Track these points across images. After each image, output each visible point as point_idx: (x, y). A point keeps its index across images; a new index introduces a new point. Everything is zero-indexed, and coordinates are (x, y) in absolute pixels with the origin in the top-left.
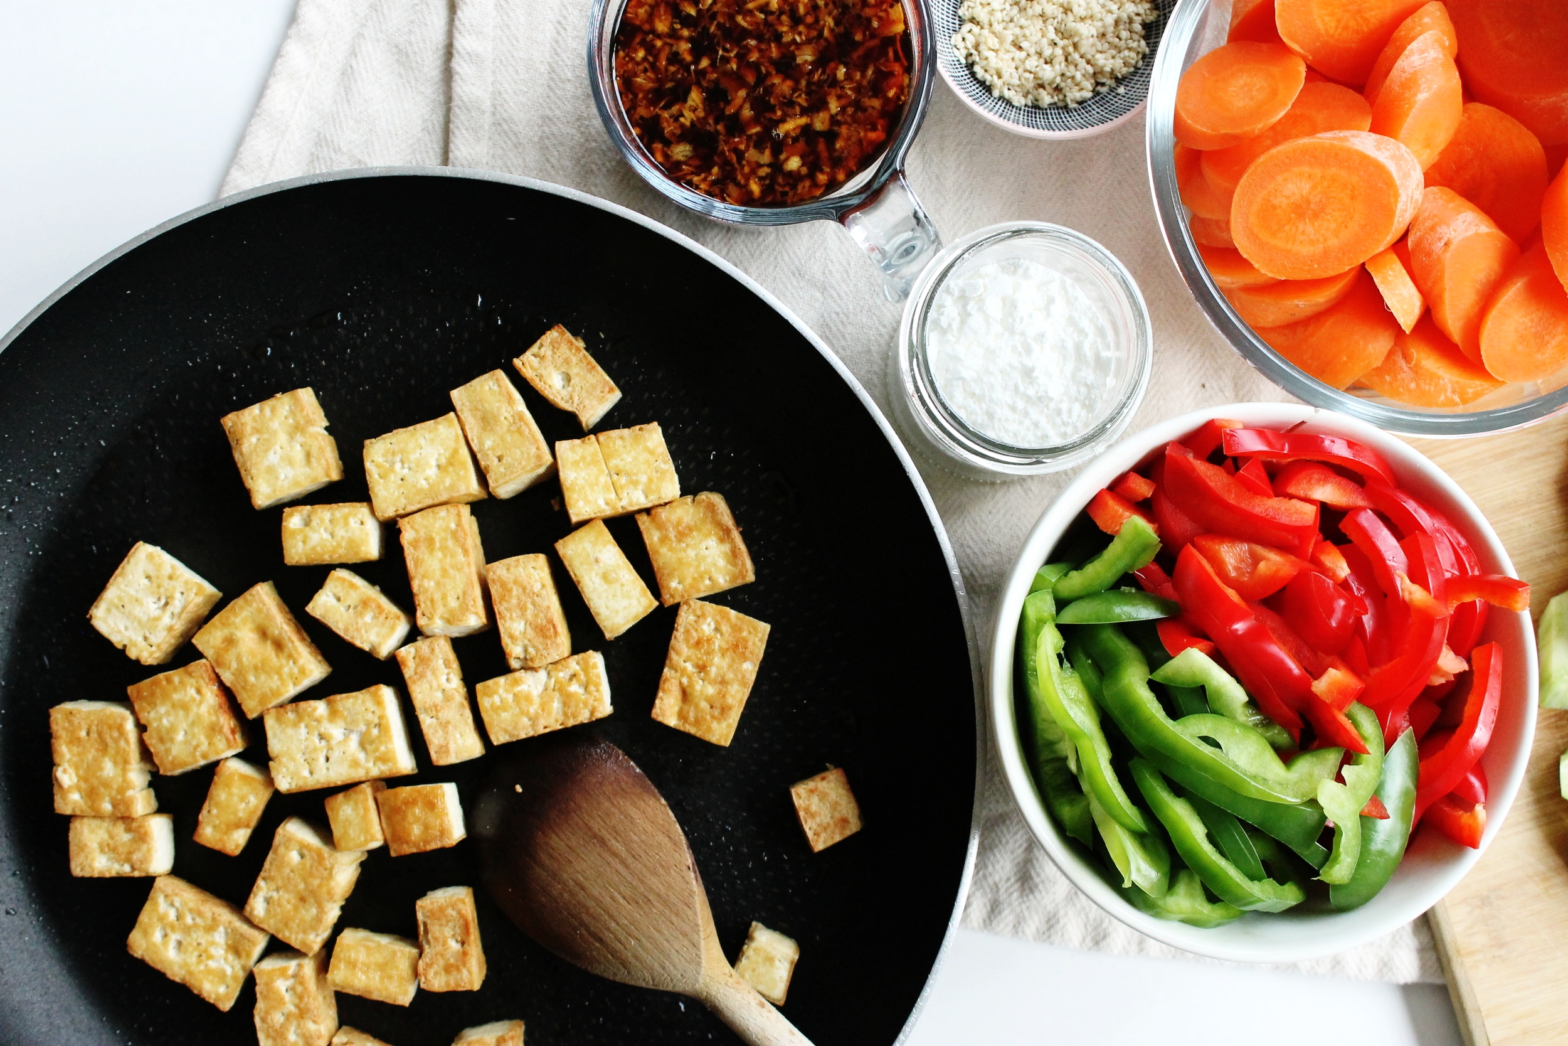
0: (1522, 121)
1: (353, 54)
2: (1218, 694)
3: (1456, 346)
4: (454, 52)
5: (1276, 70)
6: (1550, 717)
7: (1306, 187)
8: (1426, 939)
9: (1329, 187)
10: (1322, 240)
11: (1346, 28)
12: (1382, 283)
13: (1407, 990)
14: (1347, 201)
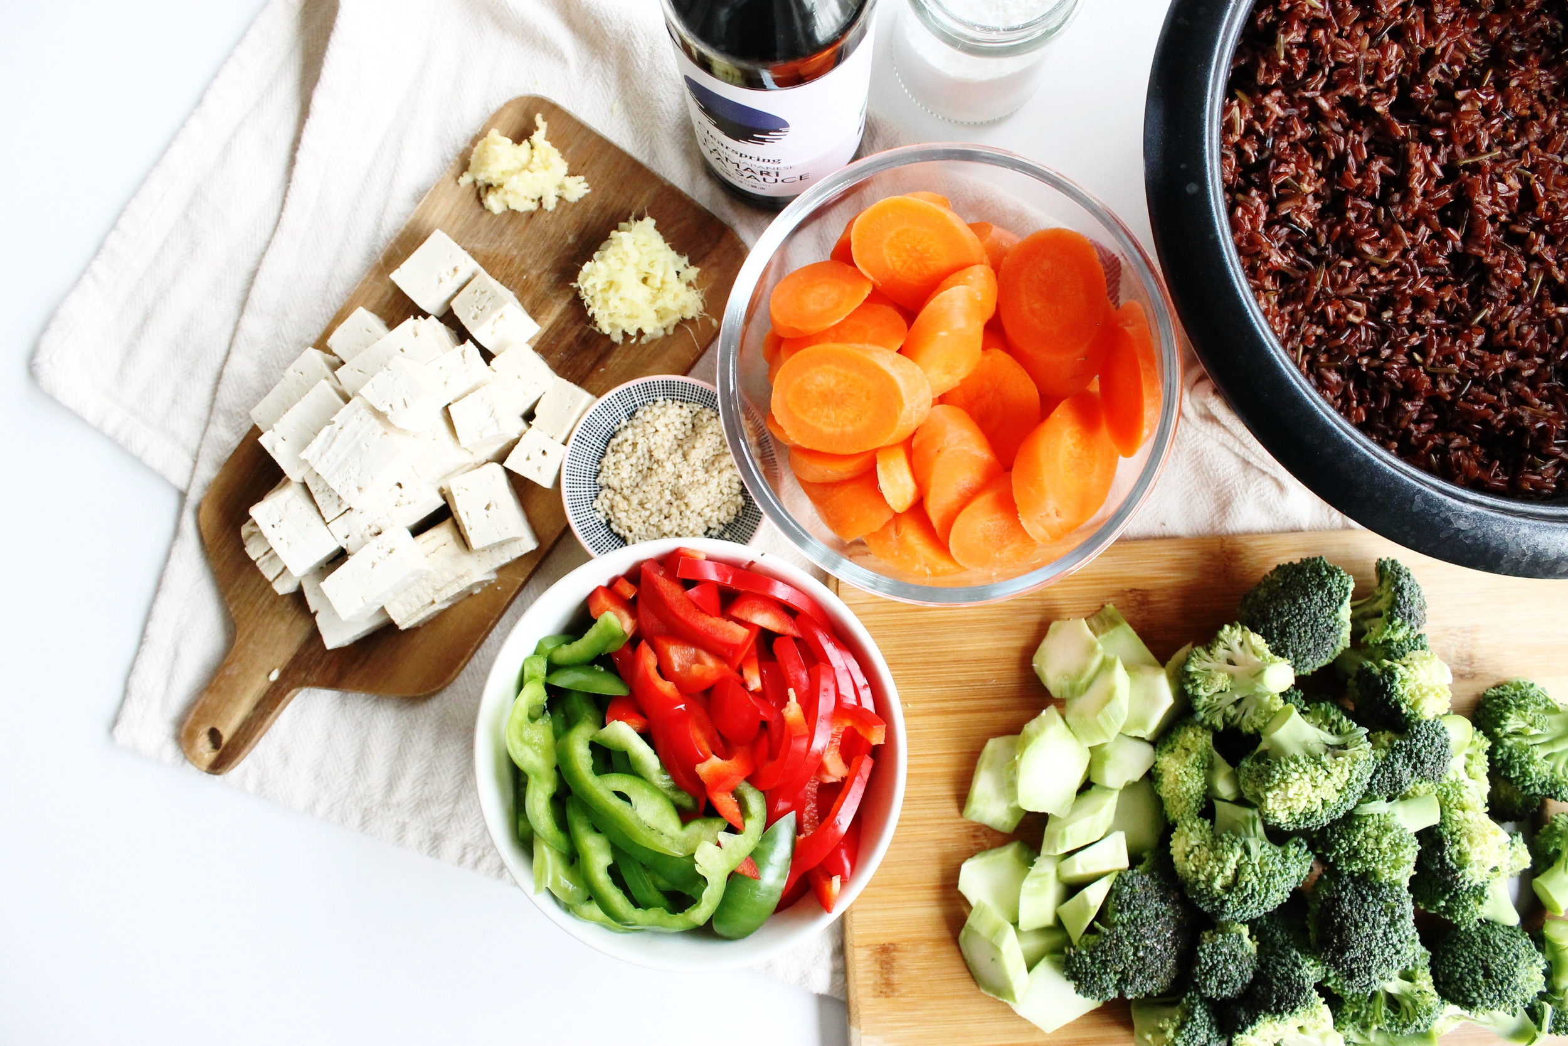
0: (1027, 370)
1: (234, 135)
2: (638, 761)
3: (934, 530)
4: (300, 147)
5: (849, 288)
6: (970, 827)
7: (832, 383)
8: (839, 964)
9: (850, 386)
10: (840, 425)
11: (910, 269)
12: (883, 469)
13: (821, 998)
14: (864, 399)
